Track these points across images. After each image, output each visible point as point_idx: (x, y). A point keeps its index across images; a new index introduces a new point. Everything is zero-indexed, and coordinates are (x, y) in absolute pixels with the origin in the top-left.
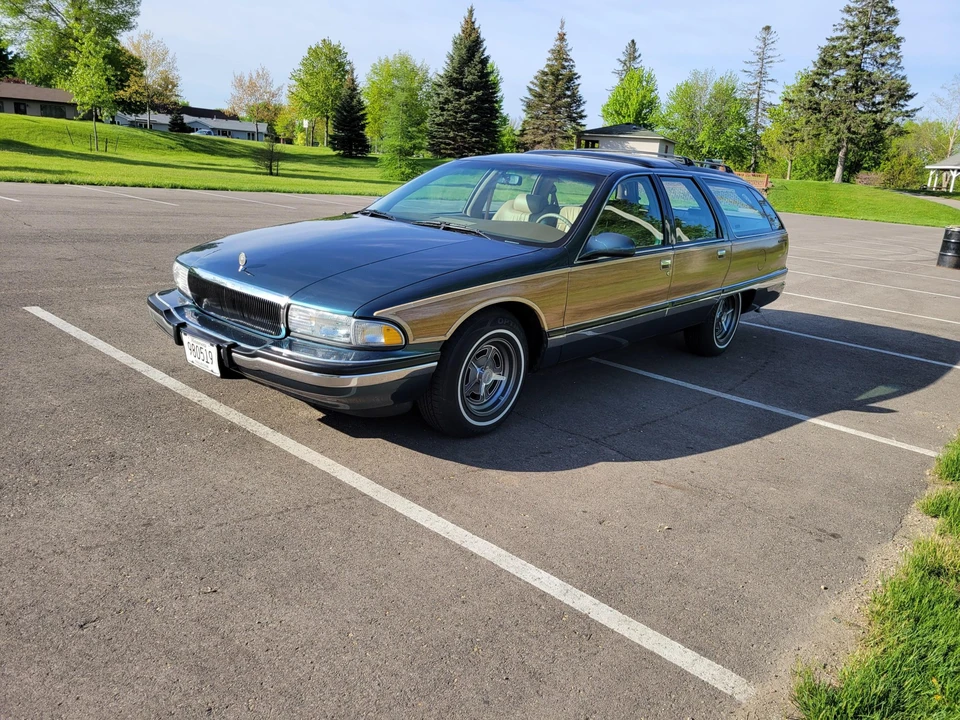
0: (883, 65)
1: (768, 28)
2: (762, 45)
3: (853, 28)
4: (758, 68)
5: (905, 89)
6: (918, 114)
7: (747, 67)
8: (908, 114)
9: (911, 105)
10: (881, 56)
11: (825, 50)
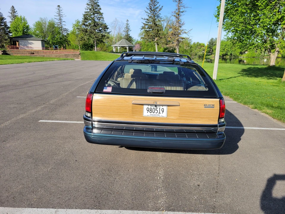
0: (99, 20)
1: (59, 6)
2: (58, 11)
3: (90, 10)
4: (59, 18)
5: (106, 27)
6: (110, 33)
7: (56, 17)
8: (108, 33)
9: (108, 31)
10: (99, 18)
11: (84, 15)
